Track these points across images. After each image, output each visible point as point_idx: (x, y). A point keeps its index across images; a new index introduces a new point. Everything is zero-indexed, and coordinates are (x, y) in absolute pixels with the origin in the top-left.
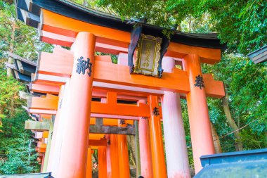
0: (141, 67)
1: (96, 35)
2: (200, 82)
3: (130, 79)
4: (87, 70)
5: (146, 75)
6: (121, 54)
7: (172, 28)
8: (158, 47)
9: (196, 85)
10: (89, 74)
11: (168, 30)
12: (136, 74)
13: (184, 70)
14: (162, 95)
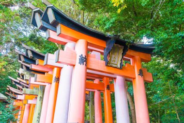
0: (112, 62)
1: (89, 41)
2: (141, 73)
3: (105, 69)
4: (85, 63)
5: (114, 67)
6: (93, 52)
7: (131, 42)
8: (121, 51)
9: (139, 75)
10: (86, 65)
11: (129, 43)
12: (108, 66)
13: (132, 64)
14: (115, 78)
